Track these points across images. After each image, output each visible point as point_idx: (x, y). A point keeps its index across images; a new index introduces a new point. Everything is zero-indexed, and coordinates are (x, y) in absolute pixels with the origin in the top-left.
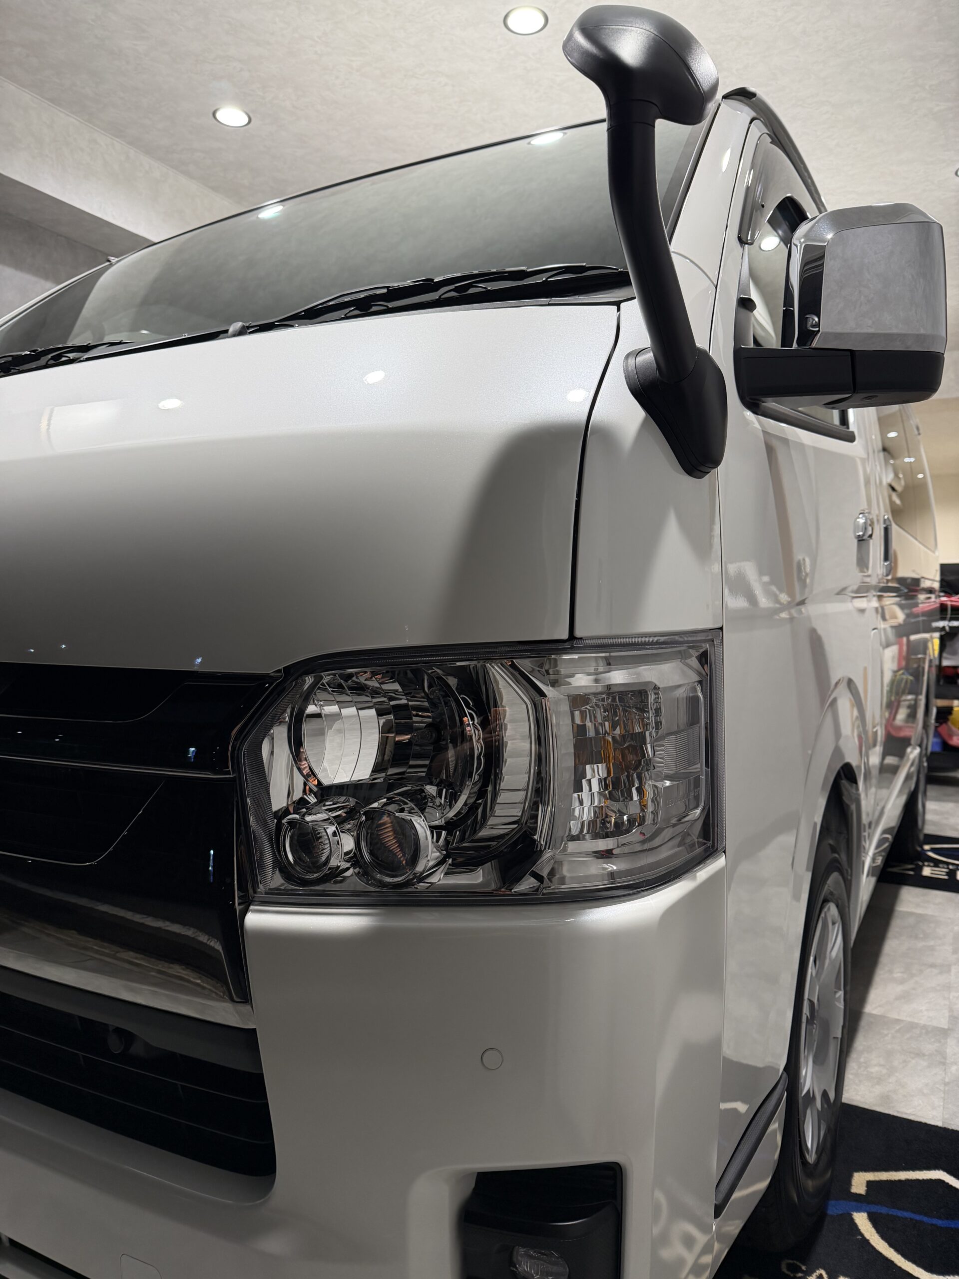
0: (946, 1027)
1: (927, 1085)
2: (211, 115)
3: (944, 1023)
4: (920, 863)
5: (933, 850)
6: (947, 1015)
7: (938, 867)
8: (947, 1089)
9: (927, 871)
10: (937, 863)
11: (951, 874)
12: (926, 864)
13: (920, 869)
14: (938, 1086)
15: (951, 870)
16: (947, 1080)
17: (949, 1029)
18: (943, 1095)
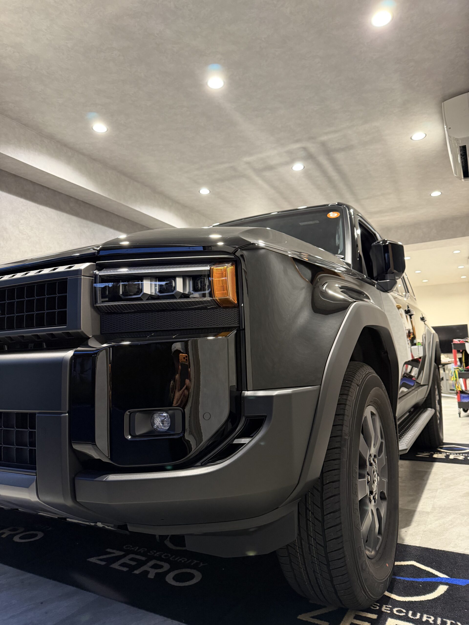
0: (429, 511)
1: (415, 532)
2: (90, 128)
3: (429, 510)
4: (433, 453)
6: (431, 507)
7: (441, 454)
8: (424, 533)
9: (435, 456)
12: (436, 453)
13: (433, 454)
14: (419, 532)
15: (447, 455)
16: (425, 530)
17: (431, 512)
18: (422, 535)
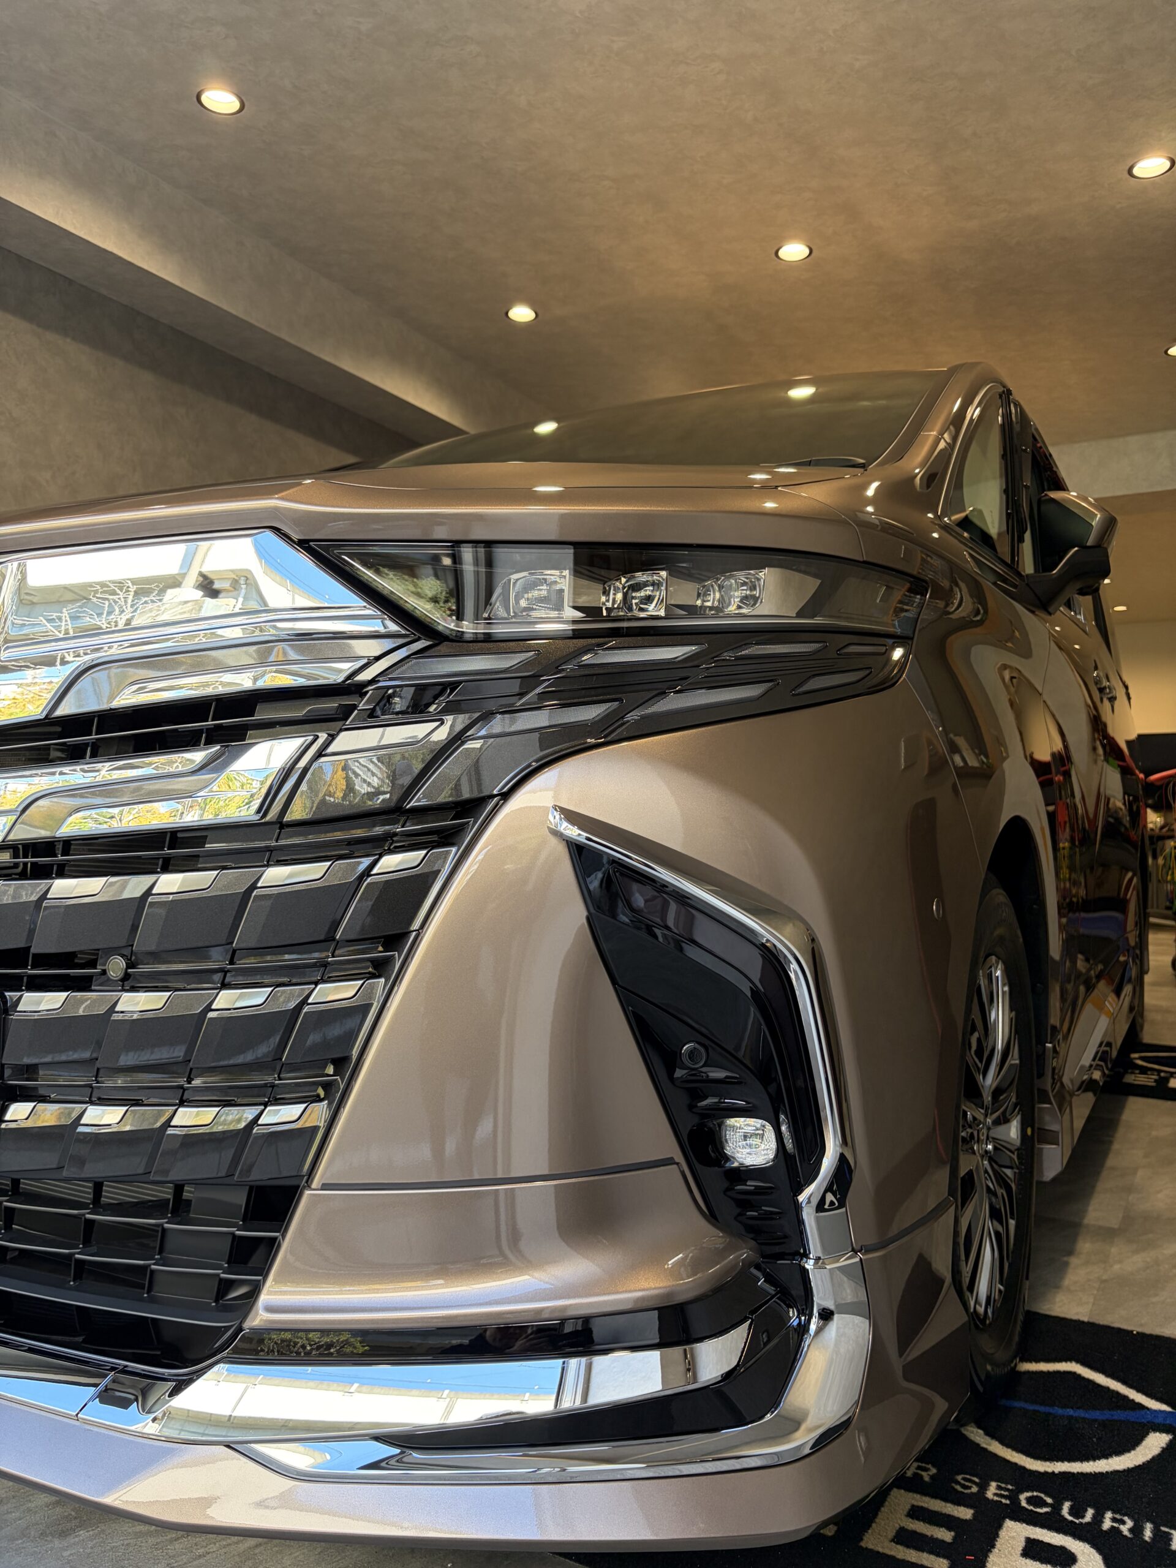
0: (1116, 1227)
1: (1076, 1282)
2: (195, 99)
3: (1114, 1223)
4: (1122, 1070)
5: (1142, 1059)
6: (1120, 1215)
7: (1146, 1074)
8: (1102, 1286)
9: (1131, 1078)
10: (1144, 1071)
11: (1163, 1081)
12: (1130, 1071)
14: (1095, 1283)
15: (1161, 1078)
16: (1104, 1277)
17: (1119, 1229)
